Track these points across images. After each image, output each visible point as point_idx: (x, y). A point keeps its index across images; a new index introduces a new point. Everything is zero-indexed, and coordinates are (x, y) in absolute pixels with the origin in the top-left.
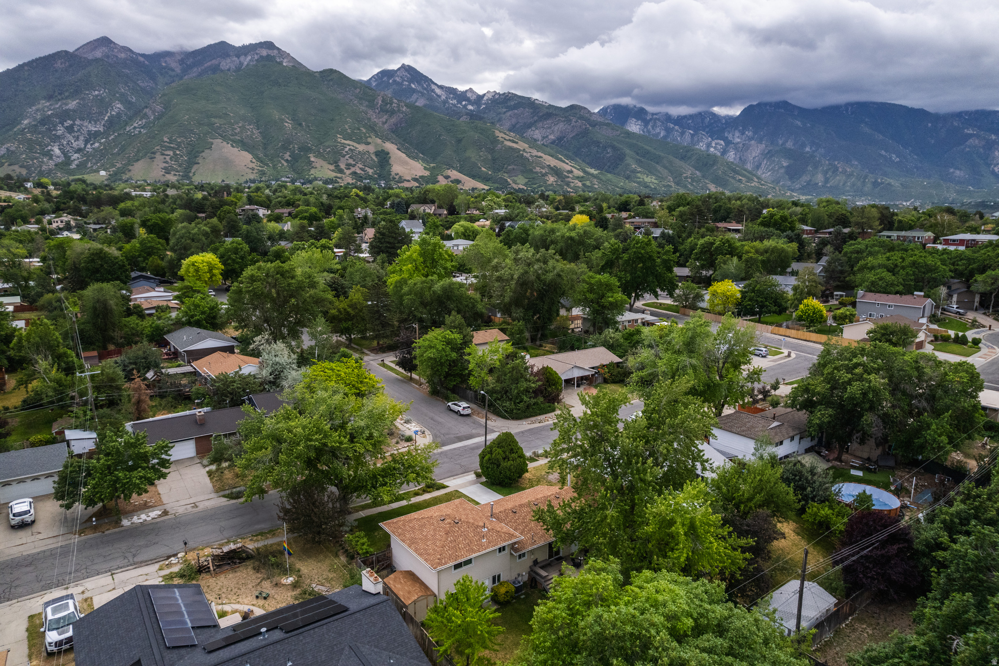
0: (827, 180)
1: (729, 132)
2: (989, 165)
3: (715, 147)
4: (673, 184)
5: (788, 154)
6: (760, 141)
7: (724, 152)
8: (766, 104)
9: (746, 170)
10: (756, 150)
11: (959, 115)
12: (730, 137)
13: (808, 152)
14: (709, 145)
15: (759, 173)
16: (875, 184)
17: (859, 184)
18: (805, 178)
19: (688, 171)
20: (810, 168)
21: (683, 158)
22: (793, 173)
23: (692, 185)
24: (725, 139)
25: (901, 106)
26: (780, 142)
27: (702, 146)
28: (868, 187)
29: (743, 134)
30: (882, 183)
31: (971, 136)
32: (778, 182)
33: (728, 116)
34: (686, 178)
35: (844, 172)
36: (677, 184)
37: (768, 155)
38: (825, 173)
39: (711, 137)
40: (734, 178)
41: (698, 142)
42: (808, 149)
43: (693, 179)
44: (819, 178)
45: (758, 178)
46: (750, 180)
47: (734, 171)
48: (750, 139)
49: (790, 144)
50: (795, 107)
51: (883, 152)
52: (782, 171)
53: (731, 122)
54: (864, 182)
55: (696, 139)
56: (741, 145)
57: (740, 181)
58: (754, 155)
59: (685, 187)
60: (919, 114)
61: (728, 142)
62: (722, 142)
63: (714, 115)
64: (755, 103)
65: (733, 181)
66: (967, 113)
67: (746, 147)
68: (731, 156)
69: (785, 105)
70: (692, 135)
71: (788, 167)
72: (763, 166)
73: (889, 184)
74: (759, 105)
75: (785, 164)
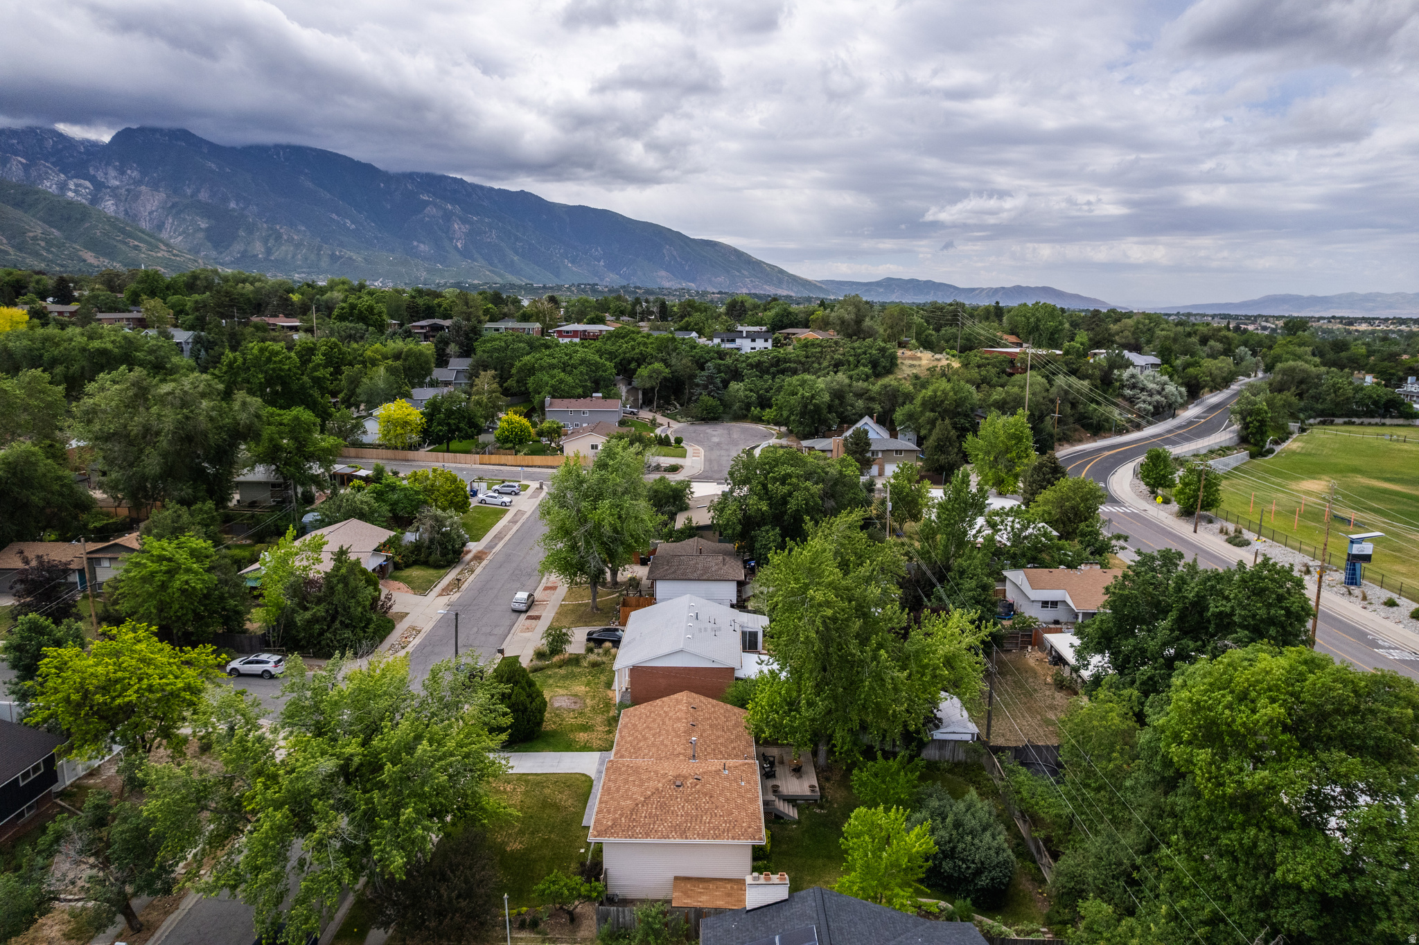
0: (269, 251)
1: (97, 169)
2: (451, 239)
3: (76, 191)
4: (11, 251)
5: (206, 210)
6: (155, 186)
7: (95, 200)
8: (154, 131)
9: (143, 232)
10: (151, 203)
11: (411, 176)
12: (100, 176)
13: (234, 210)
14: (63, 187)
15: (164, 235)
16: (334, 258)
17: (313, 257)
18: (238, 247)
19: (36, 229)
20: (242, 233)
21: (18, 205)
22: (219, 238)
23: (48, 251)
24: (92, 179)
25: (345, 157)
26: (189, 192)
27: (49, 185)
28: (325, 262)
29: (123, 173)
30: (341, 257)
31: (427, 203)
32: (198, 252)
33: (88, 141)
34: (35, 238)
35: (290, 240)
36: (20, 247)
37: (174, 209)
38: (265, 241)
39: (63, 171)
40: (126, 243)
41: (41, 178)
42: (233, 205)
43: (49, 243)
44: (258, 248)
45: (167, 245)
46: (154, 248)
47: (122, 231)
48: (138, 183)
49: (204, 196)
50: (201, 140)
51: (334, 216)
52: (201, 235)
53: (93, 151)
54: (318, 254)
55: (34, 173)
56: (123, 191)
57: (136, 248)
58: (149, 208)
59: (36, 254)
60: (367, 170)
61: (99, 186)
62: (88, 184)
63: (61, 136)
64: (135, 126)
65: (123, 247)
66: (418, 174)
67: (133, 196)
68: (109, 206)
69: (185, 135)
70: (26, 168)
71: (207, 230)
72: (168, 226)
73: (350, 258)
74: (141, 130)
75: (203, 226)
